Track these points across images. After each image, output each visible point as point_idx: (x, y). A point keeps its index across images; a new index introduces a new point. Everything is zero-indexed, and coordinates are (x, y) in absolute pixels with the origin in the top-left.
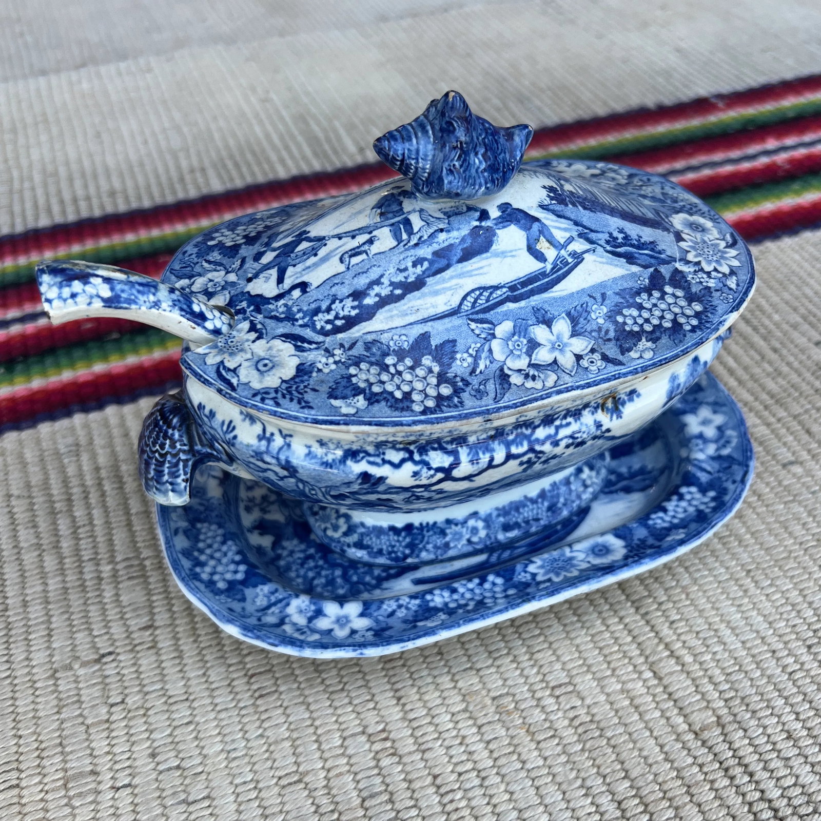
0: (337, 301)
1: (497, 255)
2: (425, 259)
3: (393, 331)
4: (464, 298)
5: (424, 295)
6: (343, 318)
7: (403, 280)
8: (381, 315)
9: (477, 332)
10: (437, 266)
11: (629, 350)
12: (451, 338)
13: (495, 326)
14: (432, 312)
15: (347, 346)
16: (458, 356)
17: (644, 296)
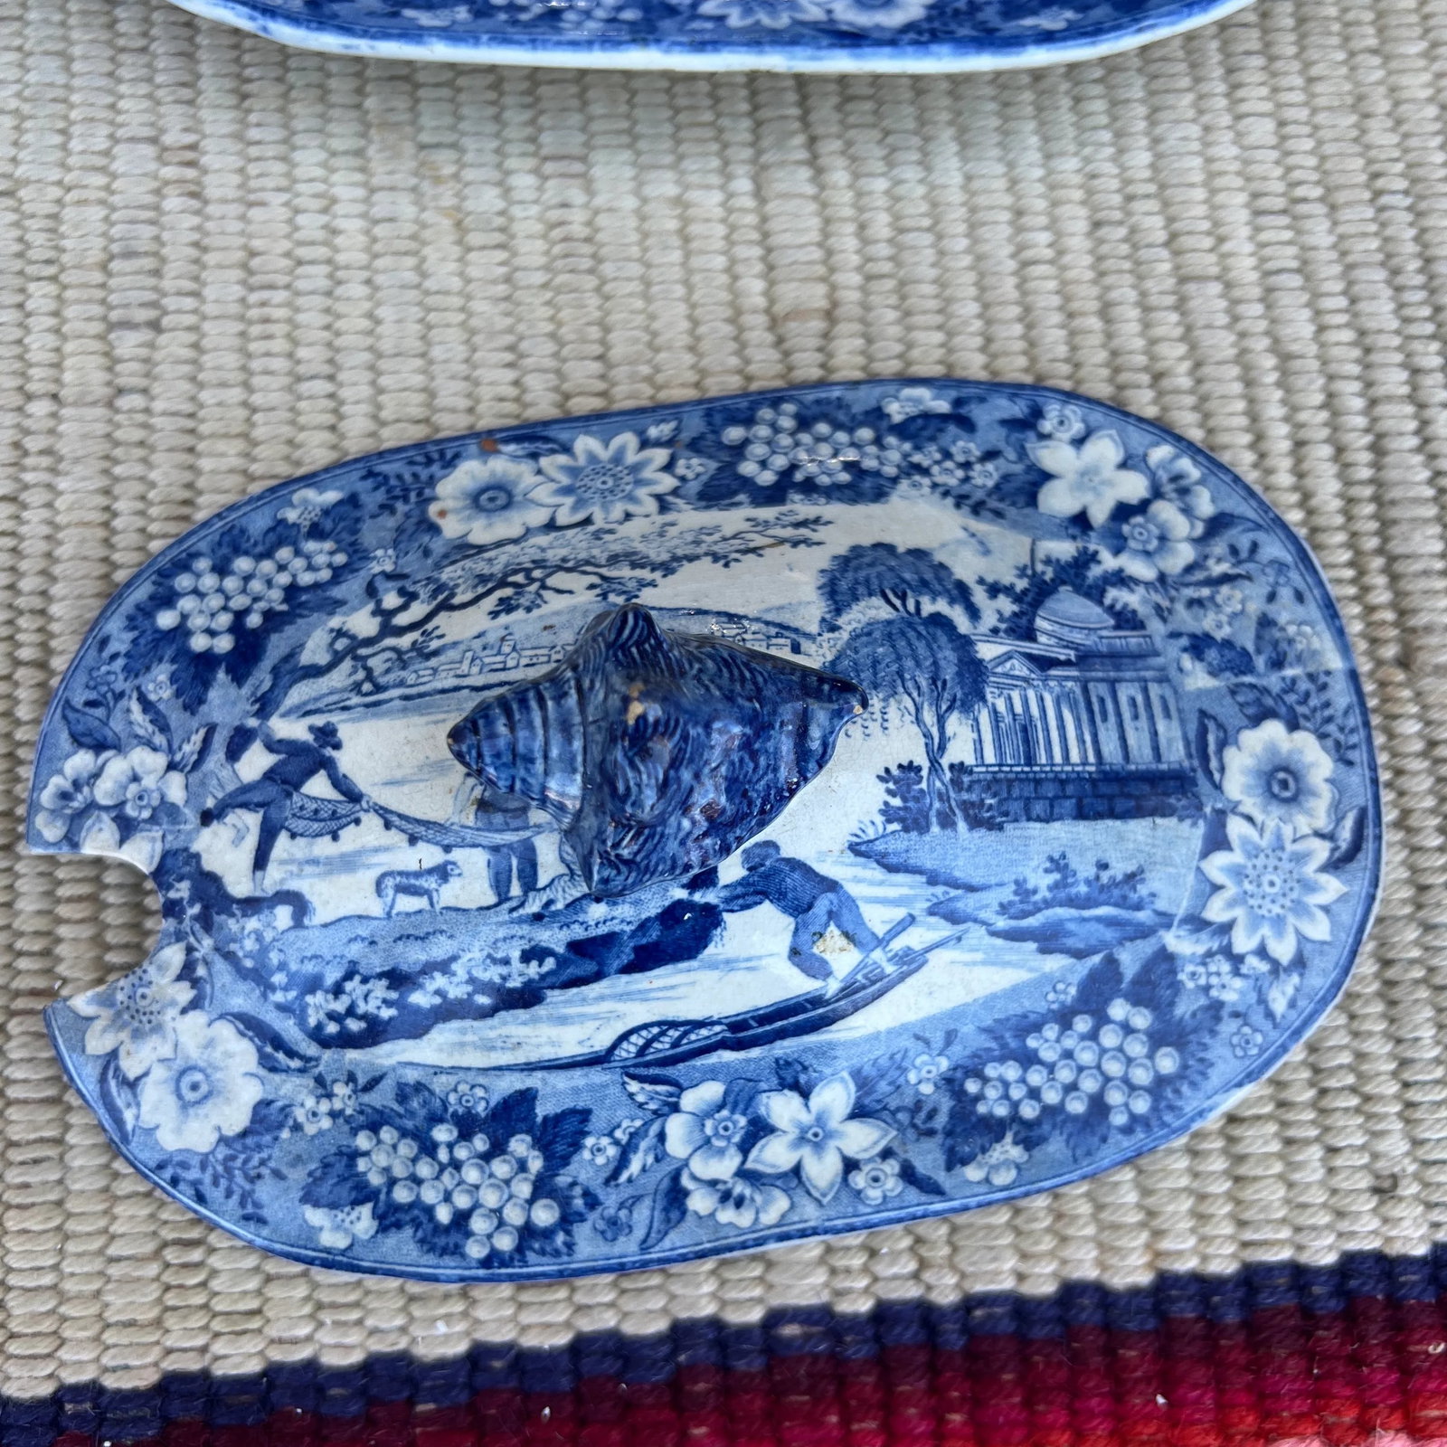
0: (357, 978)
1: (713, 966)
2: (550, 953)
3: (461, 1075)
4: (625, 1037)
5: (535, 1020)
6: (363, 1017)
7: (497, 980)
8: (444, 1035)
9: (640, 1098)
10: (571, 971)
11: (965, 1161)
12: (581, 1105)
13: (682, 1089)
14: (548, 1053)
15: (362, 1081)
16: (589, 1141)
17: (1051, 1031)
